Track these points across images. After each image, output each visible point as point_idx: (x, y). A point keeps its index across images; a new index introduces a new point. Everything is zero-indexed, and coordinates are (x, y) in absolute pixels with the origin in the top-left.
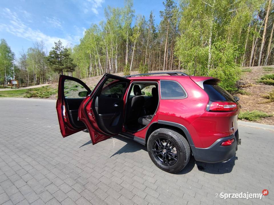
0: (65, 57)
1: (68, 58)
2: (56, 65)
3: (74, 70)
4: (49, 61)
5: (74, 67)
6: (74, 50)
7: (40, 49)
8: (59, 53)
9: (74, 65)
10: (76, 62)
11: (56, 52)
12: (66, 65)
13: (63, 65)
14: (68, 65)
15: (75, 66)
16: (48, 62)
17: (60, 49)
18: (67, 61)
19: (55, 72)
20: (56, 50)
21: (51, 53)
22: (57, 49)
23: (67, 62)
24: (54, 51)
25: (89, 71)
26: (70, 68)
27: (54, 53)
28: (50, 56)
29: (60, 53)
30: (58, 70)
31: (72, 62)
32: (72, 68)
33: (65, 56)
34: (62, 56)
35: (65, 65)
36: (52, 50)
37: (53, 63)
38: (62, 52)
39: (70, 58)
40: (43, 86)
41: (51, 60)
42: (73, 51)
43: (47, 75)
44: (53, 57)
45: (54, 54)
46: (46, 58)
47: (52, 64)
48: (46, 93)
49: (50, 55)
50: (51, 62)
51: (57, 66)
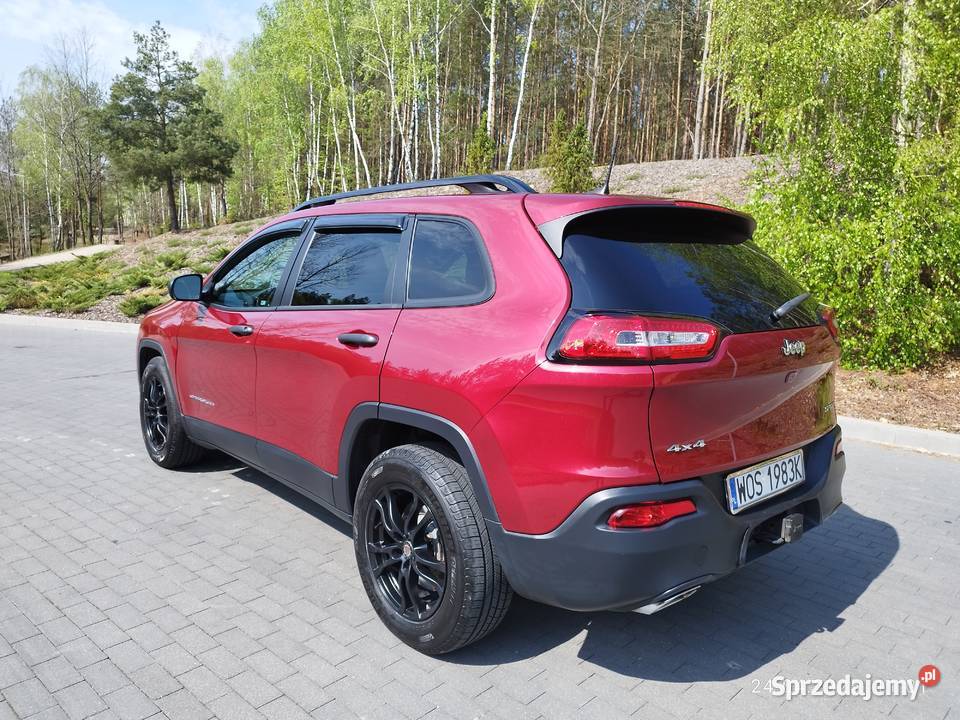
0: (183, 108)
1: (196, 112)
2: (140, 151)
3: (227, 172)
4: (109, 133)
5: (226, 154)
6: (235, 66)
7: (74, 69)
8: (156, 89)
9: (224, 145)
10: (240, 132)
11: (141, 81)
12: (185, 147)
13: (174, 149)
14: (197, 144)
15: (231, 150)
16: (104, 133)
17: (158, 67)
18: (193, 128)
19: (136, 183)
20: (141, 75)
21: (119, 89)
22: (143, 66)
23: (190, 133)
24: (130, 79)
25: (304, 177)
26: (206, 161)
27: (132, 86)
28: (115, 106)
29: (161, 85)
30: (150, 171)
31: (217, 131)
32: (216, 162)
33: (184, 101)
34: (171, 103)
35: (180, 145)
36: (124, 72)
37: (128, 141)
38: (168, 82)
39: (208, 111)
40: (82, 257)
41: (116, 124)
42: (228, 72)
43: (112, 198)
44: (128, 107)
45: (129, 93)
46: (97, 114)
47: (120, 142)
48: (82, 287)
49: (114, 97)
50: (118, 133)
51: (146, 154)
